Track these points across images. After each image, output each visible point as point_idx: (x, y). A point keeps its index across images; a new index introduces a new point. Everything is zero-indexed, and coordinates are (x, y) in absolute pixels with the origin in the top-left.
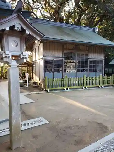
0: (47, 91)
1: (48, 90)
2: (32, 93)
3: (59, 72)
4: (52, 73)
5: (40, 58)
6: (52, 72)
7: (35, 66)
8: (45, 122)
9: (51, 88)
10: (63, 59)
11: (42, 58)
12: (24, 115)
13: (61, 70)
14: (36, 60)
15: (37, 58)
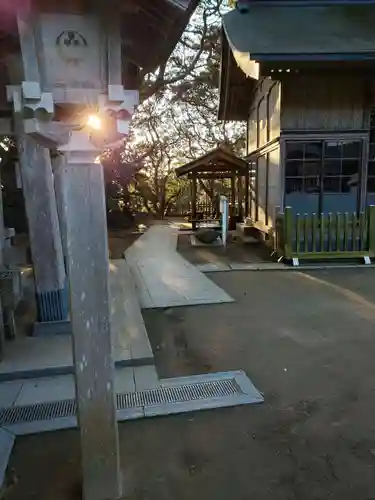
0: (290, 262)
1: (296, 262)
2: (235, 266)
3: (346, 189)
4: (315, 197)
5: (271, 140)
6: (316, 191)
7: (254, 171)
8: (252, 395)
9: (307, 255)
10: (366, 137)
11: (278, 139)
12: (183, 349)
13: (354, 185)
14: (260, 147)
15: (263, 141)
